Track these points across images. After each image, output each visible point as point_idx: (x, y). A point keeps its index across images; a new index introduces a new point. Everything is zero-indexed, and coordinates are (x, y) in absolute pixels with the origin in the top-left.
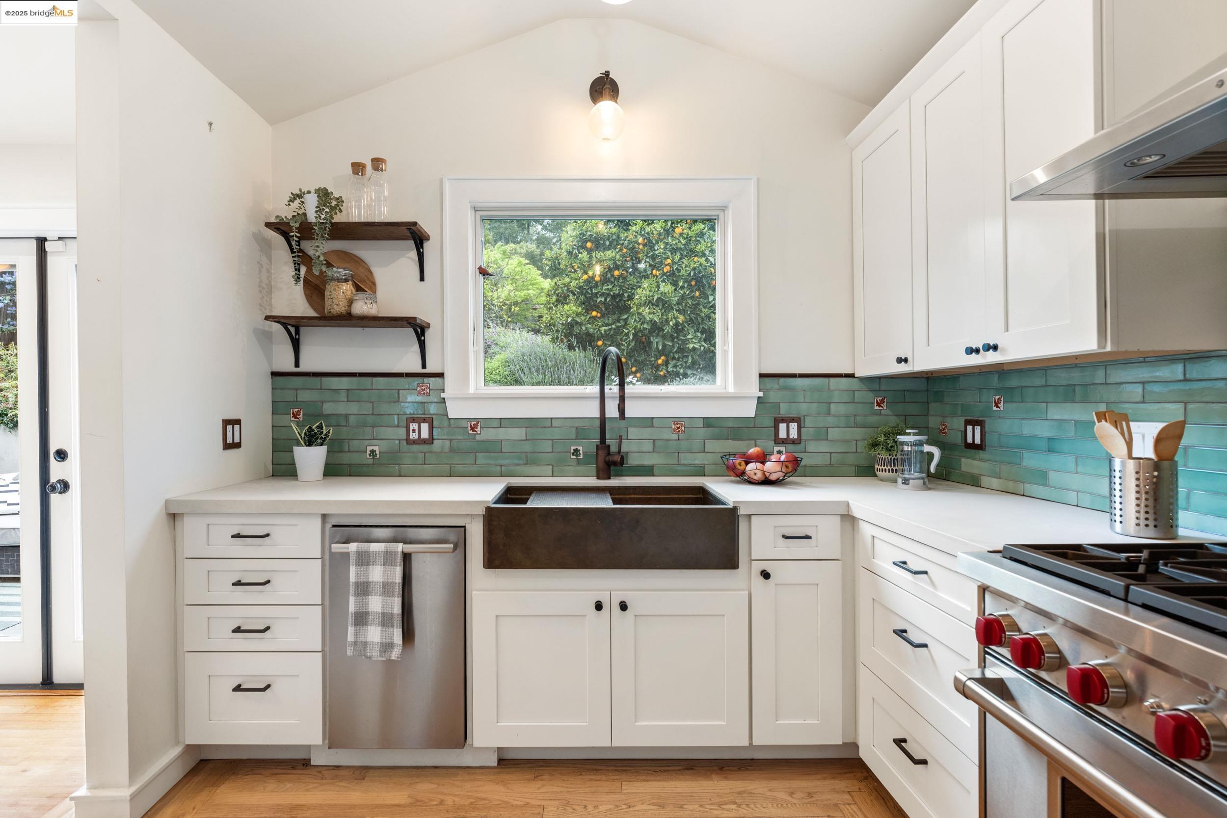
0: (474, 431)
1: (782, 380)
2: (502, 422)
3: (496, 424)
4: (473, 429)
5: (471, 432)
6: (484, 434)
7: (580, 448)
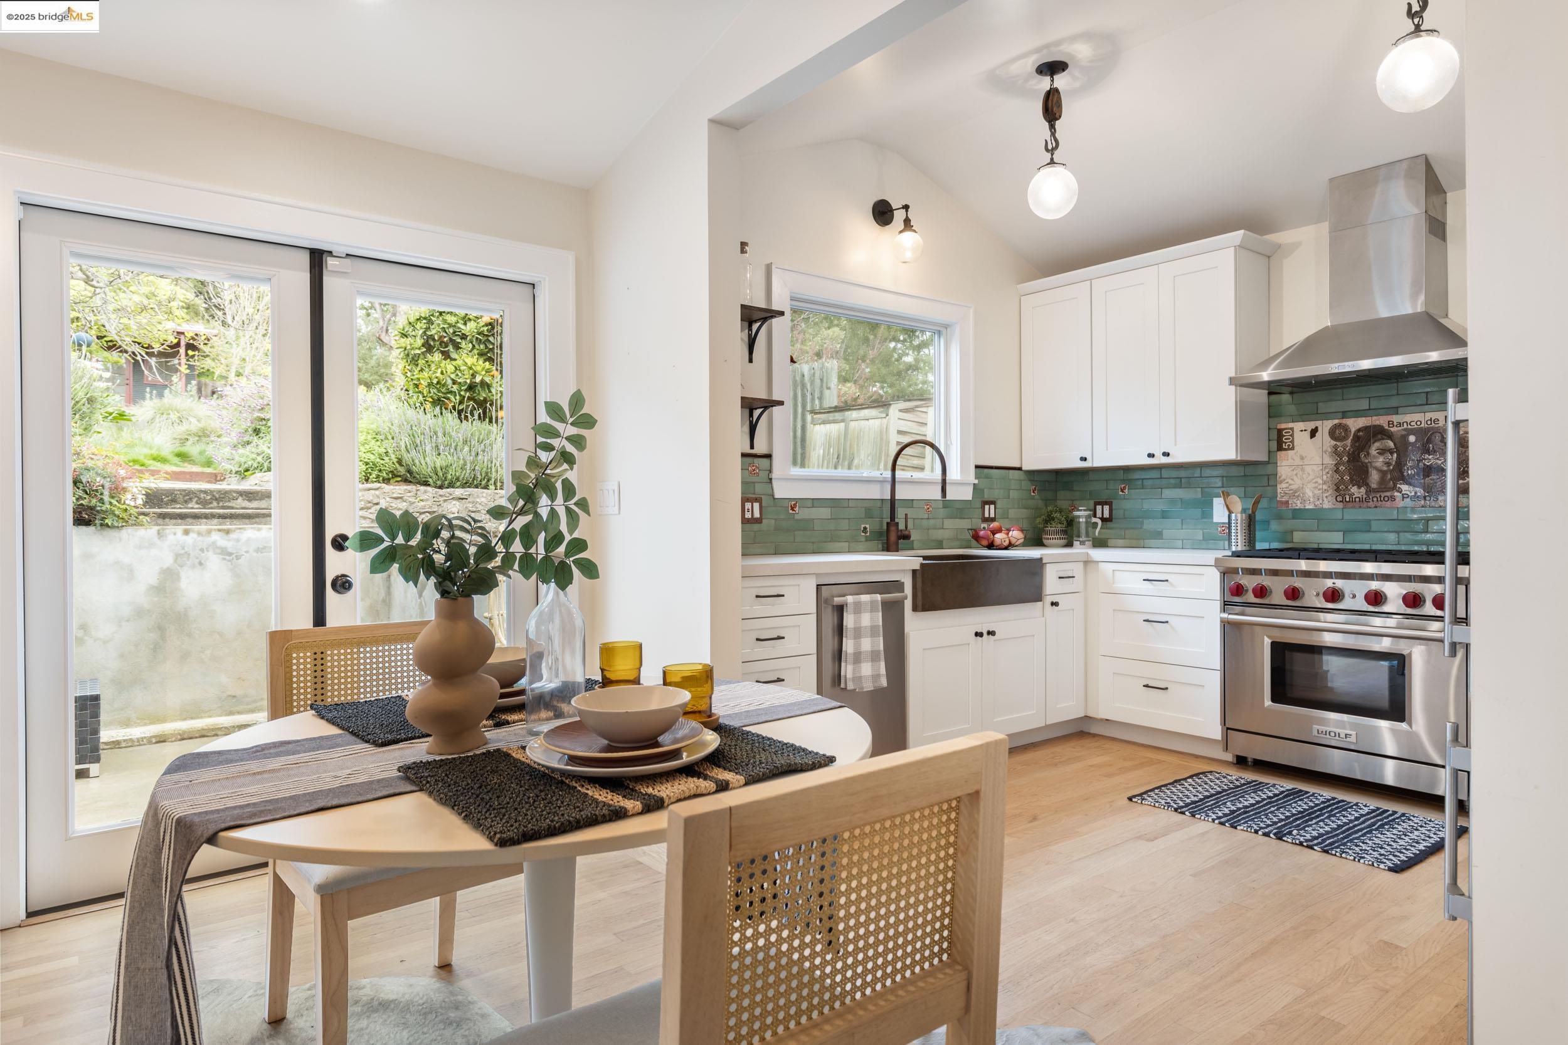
0: (794, 510)
1: (986, 471)
2: (815, 502)
3: (809, 504)
4: (792, 509)
5: (791, 511)
6: (802, 513)
7: (868, 526)
